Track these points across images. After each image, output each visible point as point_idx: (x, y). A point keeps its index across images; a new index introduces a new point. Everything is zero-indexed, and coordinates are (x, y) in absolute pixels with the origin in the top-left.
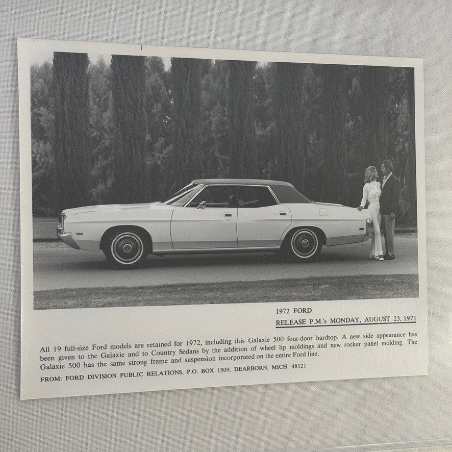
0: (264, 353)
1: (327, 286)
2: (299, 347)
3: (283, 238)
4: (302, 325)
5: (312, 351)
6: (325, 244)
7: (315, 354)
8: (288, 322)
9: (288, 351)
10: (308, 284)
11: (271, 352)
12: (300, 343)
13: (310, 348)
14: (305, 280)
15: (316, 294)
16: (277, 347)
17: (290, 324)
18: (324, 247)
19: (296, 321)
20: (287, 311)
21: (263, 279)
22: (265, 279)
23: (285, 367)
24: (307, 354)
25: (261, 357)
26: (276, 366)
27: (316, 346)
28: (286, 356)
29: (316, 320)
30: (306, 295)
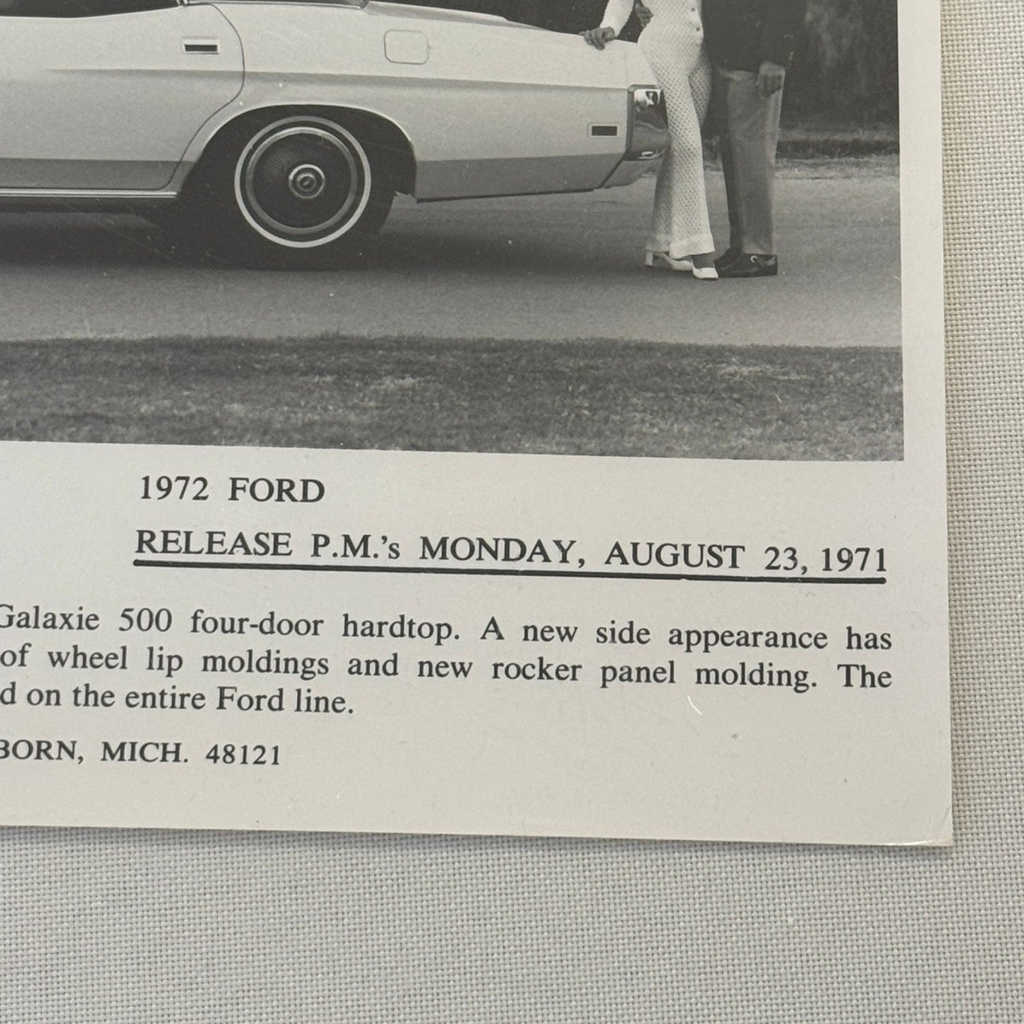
0: (68, 679)
1: (409, 381)
2: (249, 664)
3: (193, 155)
4: (269, 559)
5: (319, 686)
6: (408, 189)
7: (334, 705)
8: (199, 542)
9: (190, 679)
10: (311, 370)
11: (100, 680)
12: (259, 644)
13: (307, 674)
14: (295, 346)
15: (352, 417)
16: (138, 658)
17: (210, 551)
18: (401, 203)
19: (241, 537)
20: (193, 489)
21: (79, 335)
22: (91, 336)
23: (171, 753)
24: (290, 700)
25: (50, 697)
26: (122, 746)
27: (338, 666)
28: (179, 701)
29: (347, 539)
30: (299, 418)
